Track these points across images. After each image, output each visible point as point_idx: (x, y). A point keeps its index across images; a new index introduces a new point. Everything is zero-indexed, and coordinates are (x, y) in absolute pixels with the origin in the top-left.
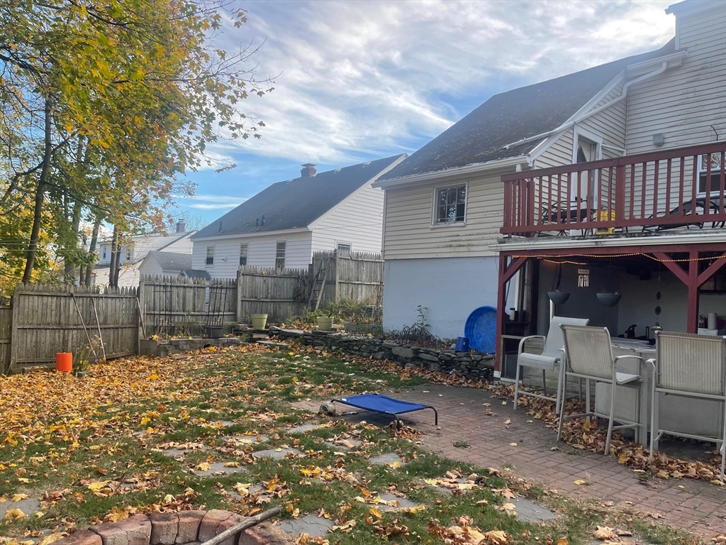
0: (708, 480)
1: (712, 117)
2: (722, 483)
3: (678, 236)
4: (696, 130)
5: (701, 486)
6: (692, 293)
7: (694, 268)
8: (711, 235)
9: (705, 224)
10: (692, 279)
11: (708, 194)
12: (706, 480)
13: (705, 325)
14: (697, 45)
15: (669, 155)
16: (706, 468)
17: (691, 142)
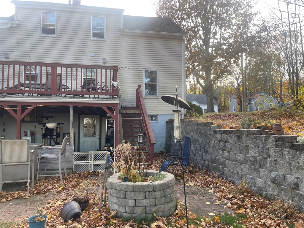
0: (22, 197)
1: (29, 51)
2: (28, 197)
3: (12, 98)
4: (23, 55)
5: (19, 201)
6: (19, 122)
7: (19, 112)
8: (26, 99)
9: (25, 94)
10: (19, 117)
11: (30, 82)
12: (22, 198)
13: (26, 135)
14: (23, 20)
15: (9, 63)
16: (22, 193)
17: (20, 60)
